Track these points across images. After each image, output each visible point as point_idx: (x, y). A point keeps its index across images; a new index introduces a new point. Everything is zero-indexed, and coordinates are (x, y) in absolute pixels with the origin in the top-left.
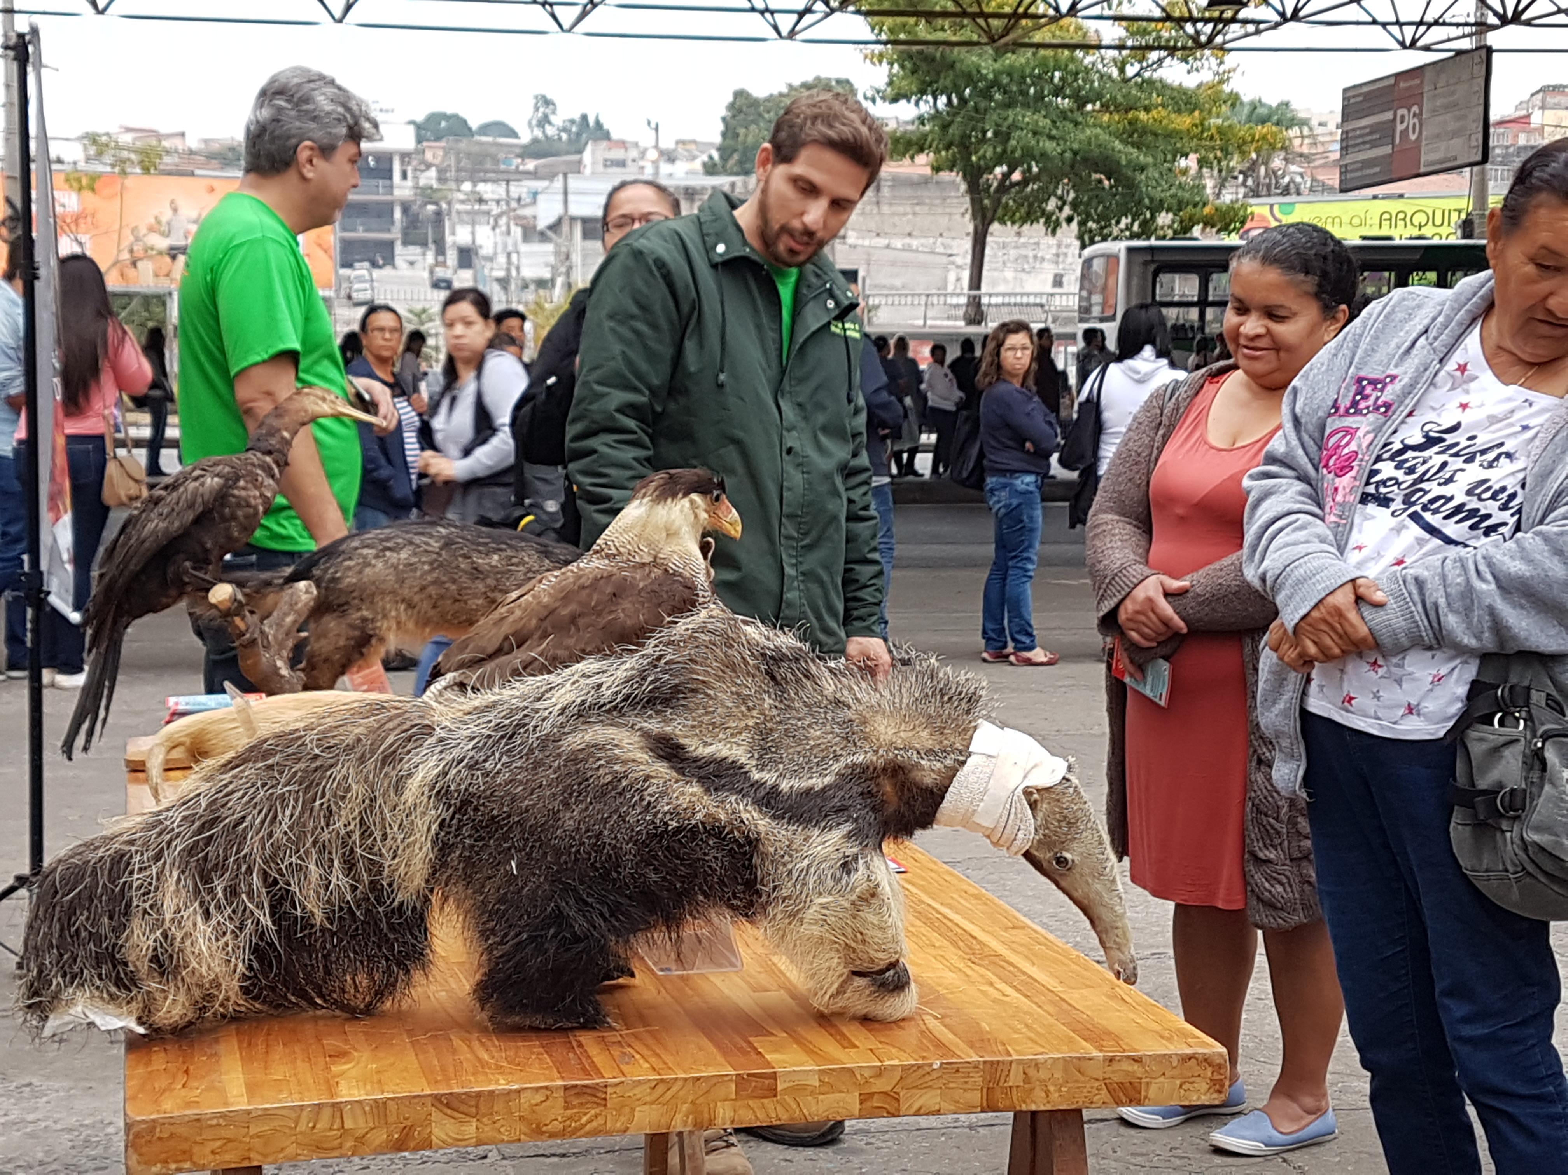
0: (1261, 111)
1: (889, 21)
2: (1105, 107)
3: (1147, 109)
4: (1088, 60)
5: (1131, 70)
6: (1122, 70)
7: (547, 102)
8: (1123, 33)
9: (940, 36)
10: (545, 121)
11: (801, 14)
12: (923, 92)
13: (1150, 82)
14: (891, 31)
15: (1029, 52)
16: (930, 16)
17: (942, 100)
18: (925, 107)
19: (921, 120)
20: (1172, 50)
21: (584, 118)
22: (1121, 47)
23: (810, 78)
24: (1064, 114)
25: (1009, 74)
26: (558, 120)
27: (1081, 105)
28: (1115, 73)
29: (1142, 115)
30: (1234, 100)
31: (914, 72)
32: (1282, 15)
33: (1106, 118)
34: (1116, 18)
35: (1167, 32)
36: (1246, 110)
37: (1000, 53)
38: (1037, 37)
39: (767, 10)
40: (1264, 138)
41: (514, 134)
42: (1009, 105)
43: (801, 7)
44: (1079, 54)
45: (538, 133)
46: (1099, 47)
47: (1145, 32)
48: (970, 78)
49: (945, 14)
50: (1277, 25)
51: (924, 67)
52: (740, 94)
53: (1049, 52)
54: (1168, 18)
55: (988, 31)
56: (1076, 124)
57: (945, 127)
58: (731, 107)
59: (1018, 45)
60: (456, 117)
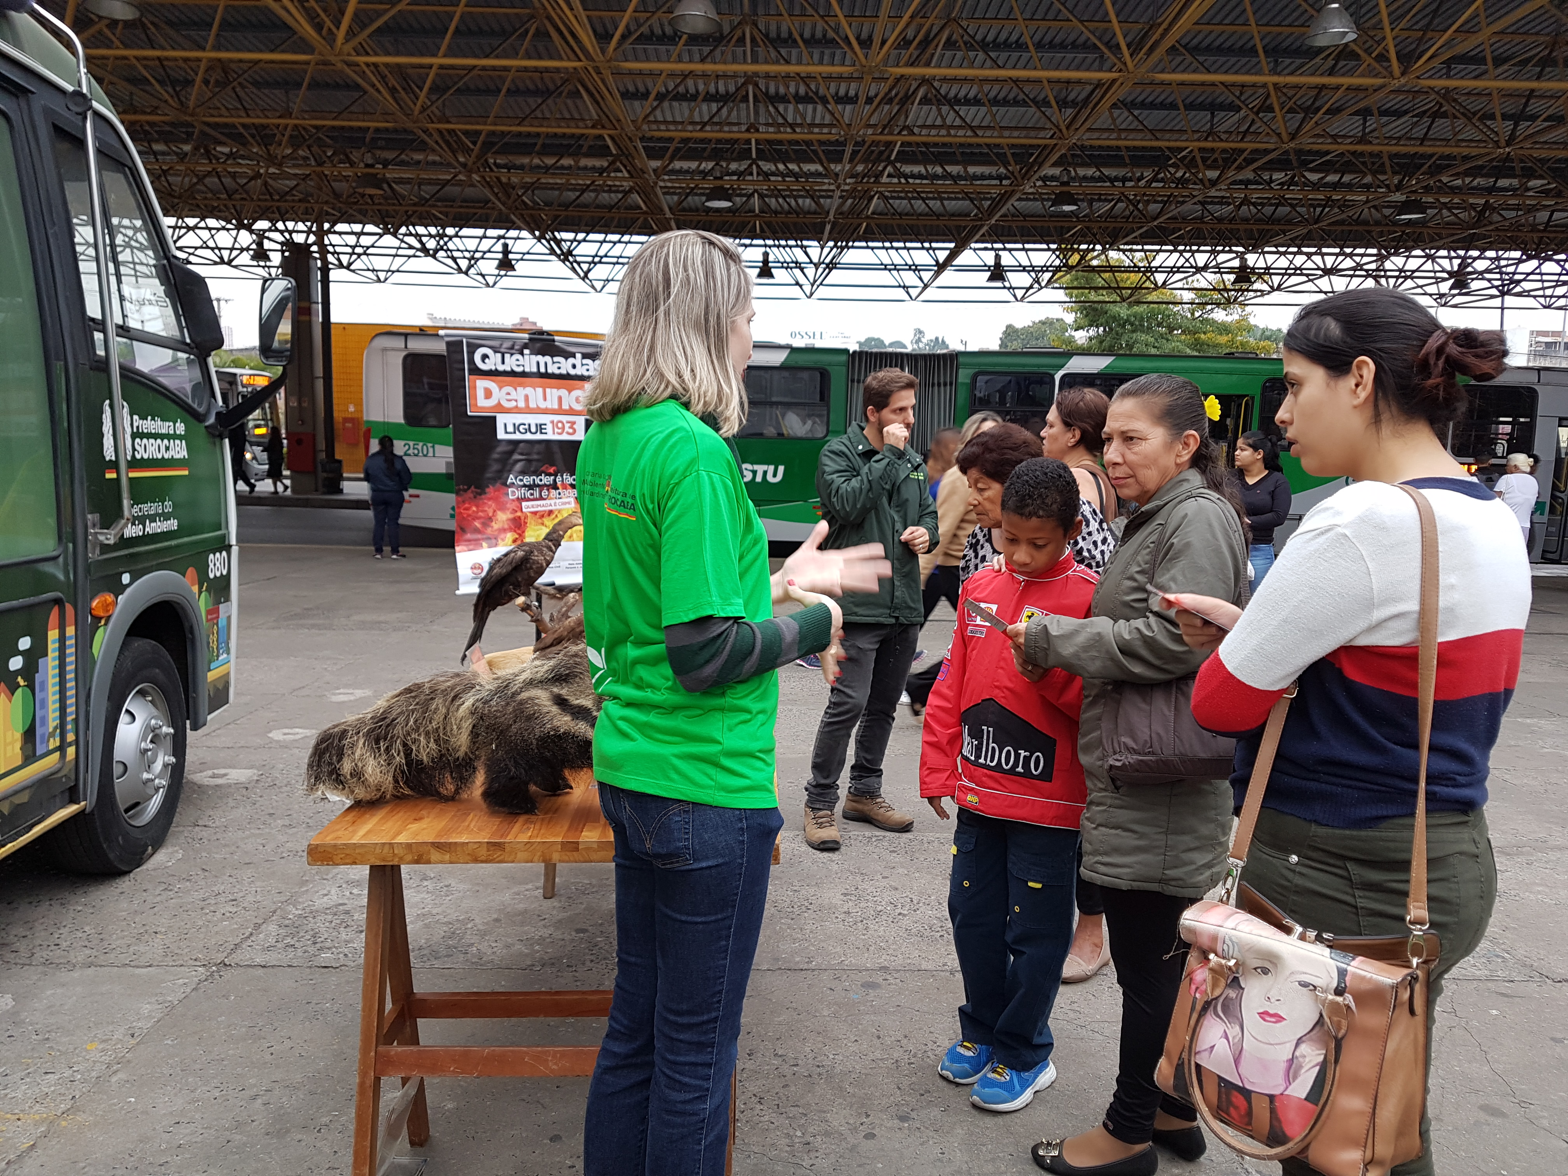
0: (1268, 333)
1: (1075, 292)
2: (1183, 332)
3: (1205, 333)
4: (1176, 309)
5: (1197, 314)
6: (1193, 314)
7: (920, 332)
8: (1194, 296)
9: (1101, 298)
10: (919, 341)
11: (1028, 289)
12: (1091, 326)
13: (1207, 320)
14: (1076, 297)
15: (1145, 306)
16: (1096, 289)
17: (1101, 329)
18: (1092, 332)
19: (1091, 339)
20: (1218, 305)
21: (937, 339)
22: (1192, 303)
23: (1043, 318)
24: (1162, 336)
25: (1135, 317)
26: (924, 340)
27: (1171, 332)
28: (1189, 315)
29: (1202, 336)
30: (1250, 329)
31: (1086, 316)
32: (1272, 287)
33: (1183, 337)
34: (1189, 289)
35: (1216, 296)
36: (1260, 333)
37: (1130, 305)
38: (1150, 298)
39: (1011, 287)
40: (1264, 347)
41: (905, 347)
42: (1133, 331)
43: (1028, 285)
44: (1171, 306)
45: (915, 346)
46: (1181, 303)
47: (1205, 296)
48: (1115, 318)
49: (1103, 288)
50: (1269, 292)
51: (1092, 313)
52: (1009, 327)
53: (1156, 306)
54: (1214, 289)
55: (1121, 297)
56: (1168, 340)
57: (1101, 342)
58: (1005, 333)
59: (1138, 303)
60: (878, 339)
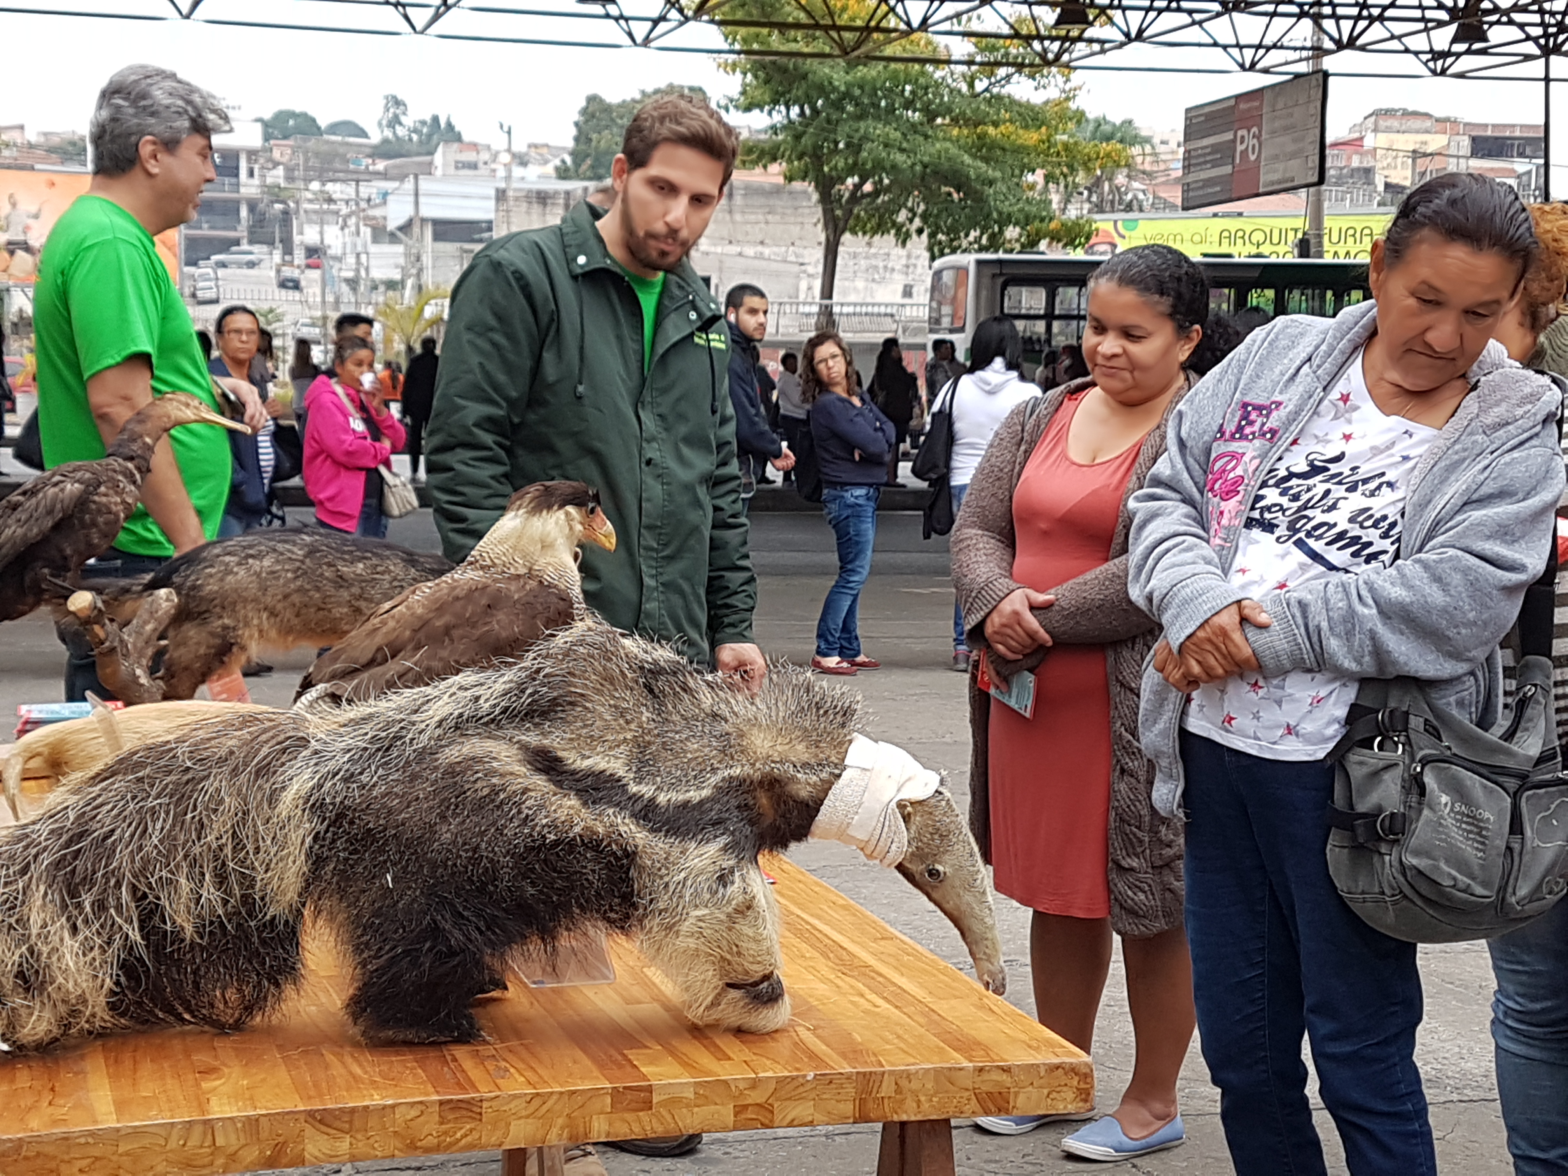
0: (1106, 128)
1: (742, 31)
2: (955, 121)
3: (996, 124)
4: (938, 74)
5: (980, 86)
6: (971, 85)
7: (398, 103)
8: (972, 49)
9: (793, 47)
10: (395, 121)
11: (656, 22)
12: (776, 102)
13: (999, 98)
14: (745, 40)
15: (881, 66)
16: (783, 27)
17: (795, 111)
18: (778, 117)
19: (774, 129)
20: (1020, 67)
21: (436, 119)
22: (970, 63)
23: (663, 85)
24: (914, 127)
25: (861, 87)
26: (408, 121)
27: (931, 118)
28: (964, 88)
29: (991, 130)
30: (1080, 117)
31: (767, 82)
32: (1127, 35)
33: (955, 132)
34: (966, 34)
35: (1015, 49)
36: (1091, 127)
37: (851, 65)
38: (888, 51)
39: (622, 17)
40: (1108, 155)
41: (364, 134)
42: (861, 117)
43: (655, 15)
44: (929, 68)
45: (388, 133)
46: (949, 62)
47: (993, 49)
48: (823, 89)
49: (797, 26)
50: (1122, 45)
51: (777, 77)
52: (593, 99)
53: (900, 66)
54: (1017, 35)
55: (841, 45)
56: (926, 137)
57: (798, 137)
58: (584, 112)
59: (870, 58)
60: (305, 115)
